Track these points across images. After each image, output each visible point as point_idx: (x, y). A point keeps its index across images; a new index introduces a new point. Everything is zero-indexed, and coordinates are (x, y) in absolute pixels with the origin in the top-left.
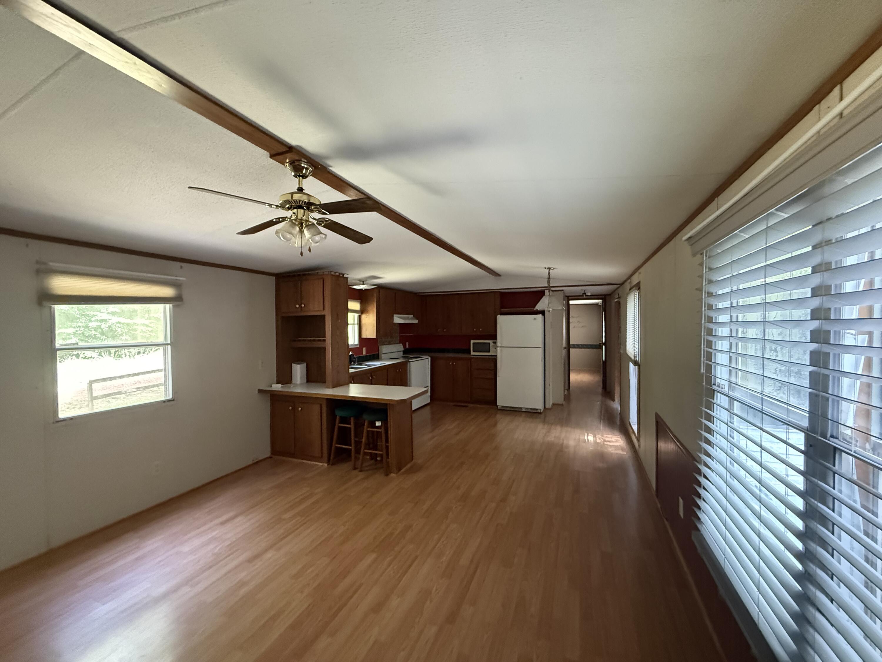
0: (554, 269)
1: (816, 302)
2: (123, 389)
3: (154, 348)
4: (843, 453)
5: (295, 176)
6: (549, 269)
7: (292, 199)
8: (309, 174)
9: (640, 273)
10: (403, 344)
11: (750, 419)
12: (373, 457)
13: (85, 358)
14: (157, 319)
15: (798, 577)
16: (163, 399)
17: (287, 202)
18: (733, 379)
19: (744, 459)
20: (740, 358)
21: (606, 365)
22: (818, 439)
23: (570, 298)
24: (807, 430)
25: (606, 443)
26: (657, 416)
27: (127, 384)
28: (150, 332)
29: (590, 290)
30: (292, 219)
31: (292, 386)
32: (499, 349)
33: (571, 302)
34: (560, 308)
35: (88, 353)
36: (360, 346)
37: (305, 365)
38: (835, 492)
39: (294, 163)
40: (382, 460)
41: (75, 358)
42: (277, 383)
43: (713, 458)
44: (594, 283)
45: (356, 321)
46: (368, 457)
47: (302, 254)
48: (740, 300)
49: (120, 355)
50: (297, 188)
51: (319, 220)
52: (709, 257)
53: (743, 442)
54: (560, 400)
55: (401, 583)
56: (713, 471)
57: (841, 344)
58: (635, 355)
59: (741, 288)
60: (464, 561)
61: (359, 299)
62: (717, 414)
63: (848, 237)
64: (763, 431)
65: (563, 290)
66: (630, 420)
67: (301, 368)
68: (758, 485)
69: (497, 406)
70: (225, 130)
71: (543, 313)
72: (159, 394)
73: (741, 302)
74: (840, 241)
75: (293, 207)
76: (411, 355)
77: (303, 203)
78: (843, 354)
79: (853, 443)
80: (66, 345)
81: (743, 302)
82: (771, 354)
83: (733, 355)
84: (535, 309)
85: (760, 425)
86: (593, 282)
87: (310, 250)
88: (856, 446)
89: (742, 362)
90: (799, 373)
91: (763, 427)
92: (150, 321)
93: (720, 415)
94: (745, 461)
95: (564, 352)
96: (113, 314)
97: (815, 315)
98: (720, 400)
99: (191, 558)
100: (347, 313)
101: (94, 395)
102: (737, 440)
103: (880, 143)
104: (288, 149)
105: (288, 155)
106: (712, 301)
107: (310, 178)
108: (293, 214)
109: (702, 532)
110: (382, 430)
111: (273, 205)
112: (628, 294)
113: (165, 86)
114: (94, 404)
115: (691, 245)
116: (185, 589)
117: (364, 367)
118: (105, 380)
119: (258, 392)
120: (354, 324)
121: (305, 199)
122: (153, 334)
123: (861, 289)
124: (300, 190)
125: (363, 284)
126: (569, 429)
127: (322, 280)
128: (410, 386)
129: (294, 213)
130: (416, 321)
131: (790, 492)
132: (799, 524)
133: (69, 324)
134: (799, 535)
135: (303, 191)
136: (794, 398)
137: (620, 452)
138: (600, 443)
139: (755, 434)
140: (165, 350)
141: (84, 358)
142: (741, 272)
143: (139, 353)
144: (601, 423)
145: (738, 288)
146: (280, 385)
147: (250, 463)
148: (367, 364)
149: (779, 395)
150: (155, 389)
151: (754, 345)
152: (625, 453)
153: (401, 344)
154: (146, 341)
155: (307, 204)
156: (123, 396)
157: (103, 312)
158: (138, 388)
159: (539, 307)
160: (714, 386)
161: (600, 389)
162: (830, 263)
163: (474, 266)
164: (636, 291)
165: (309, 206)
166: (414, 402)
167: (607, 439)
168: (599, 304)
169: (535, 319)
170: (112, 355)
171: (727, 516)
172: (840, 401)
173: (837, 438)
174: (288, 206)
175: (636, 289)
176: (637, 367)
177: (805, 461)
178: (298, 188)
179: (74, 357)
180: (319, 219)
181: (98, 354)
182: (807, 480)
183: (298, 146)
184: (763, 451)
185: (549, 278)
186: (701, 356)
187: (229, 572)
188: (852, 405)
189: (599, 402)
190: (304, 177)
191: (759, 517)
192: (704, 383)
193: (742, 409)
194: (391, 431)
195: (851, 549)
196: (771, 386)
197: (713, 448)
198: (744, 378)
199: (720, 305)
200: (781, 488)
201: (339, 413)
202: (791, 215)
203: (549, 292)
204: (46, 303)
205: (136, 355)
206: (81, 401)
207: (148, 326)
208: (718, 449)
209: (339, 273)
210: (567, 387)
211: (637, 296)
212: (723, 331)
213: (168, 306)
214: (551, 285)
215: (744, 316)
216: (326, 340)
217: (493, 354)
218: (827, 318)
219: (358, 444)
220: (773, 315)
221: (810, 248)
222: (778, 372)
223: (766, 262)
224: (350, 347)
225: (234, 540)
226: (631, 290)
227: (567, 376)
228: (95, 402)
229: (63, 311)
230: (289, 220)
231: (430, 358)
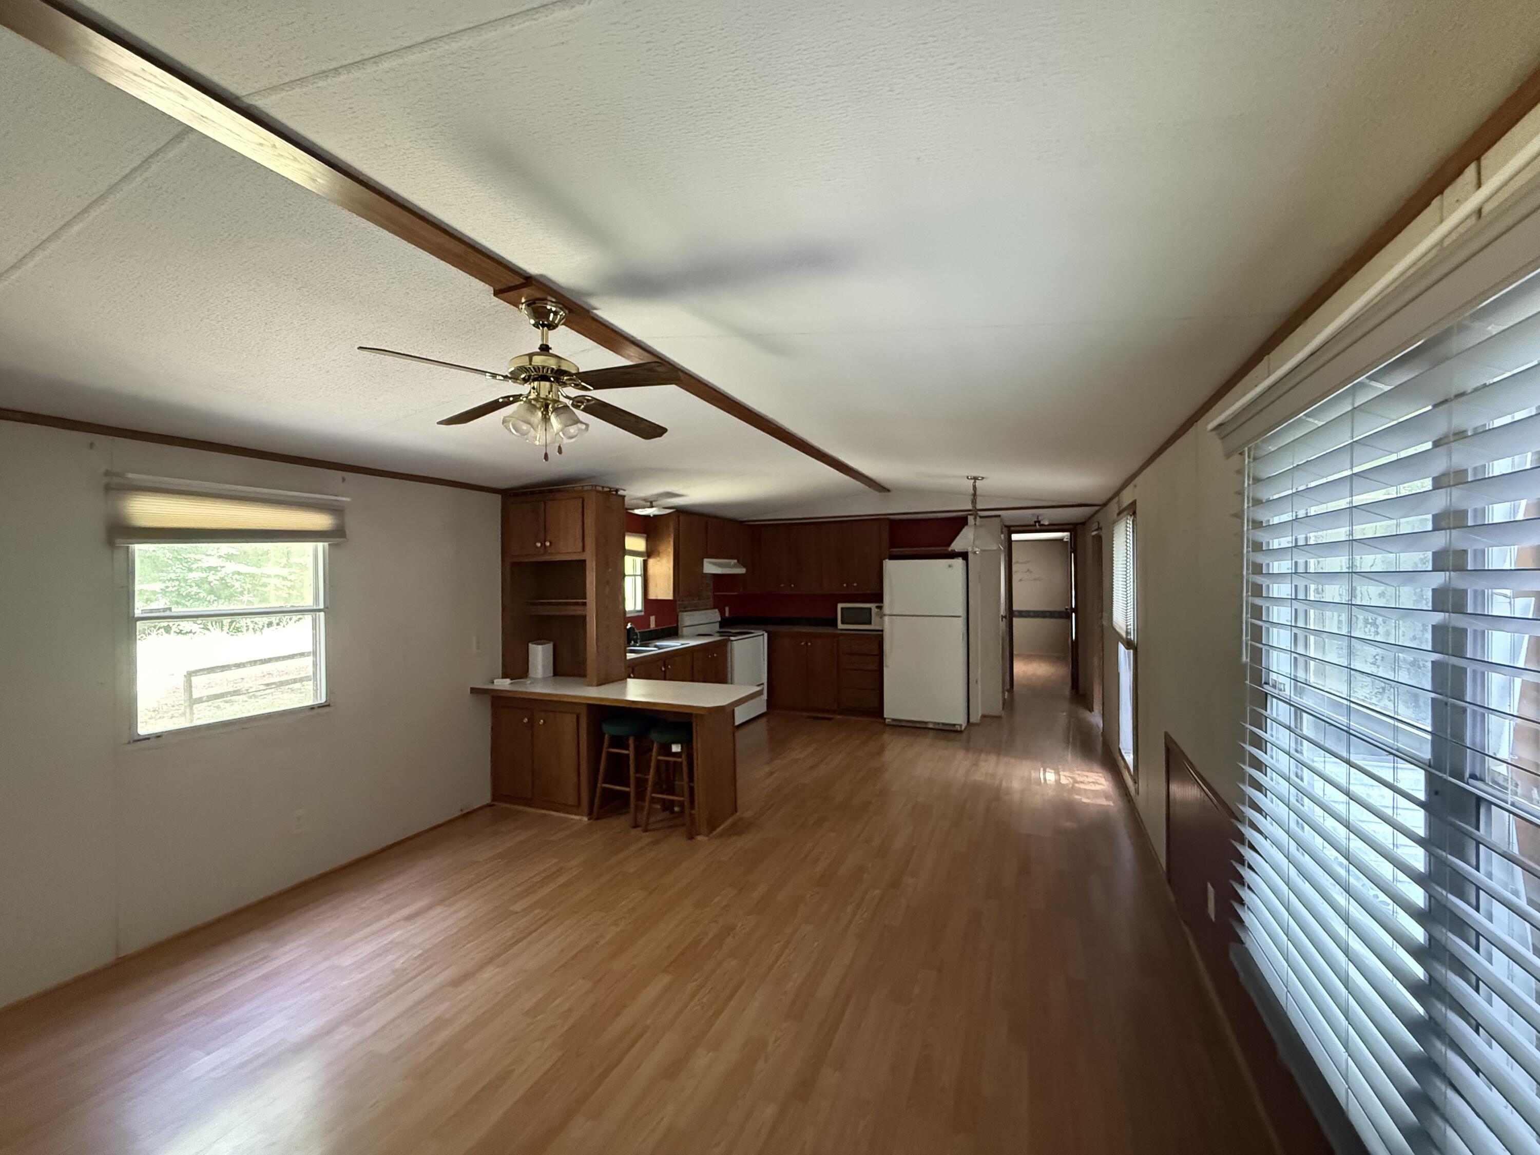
0: (983, 478)
1: (1440, 540)
2: (243, 686)
3: (295, 617)
4: (1493, 807)
5: (536, 325)
6: (975, 479)
7: (530, 364)
8: (560, 321)
9: (1135, 486)
10: (719, 610)
11: (1329, 744)
12: (668, 806)
13: (180, 632)
14: (303, 567)
15: (1415, 1026)
16: (310, 702)
17: (522, 369)
18: (1301, 675)
19: (1319, 816)
20: (1312, 638)
21: (1077, 648)
22: (1446, 781)
23: (1012, 529)
24: (1430, 766)
25: (1077, 785)
26: (1168, 738)
27: (250, 678)
28: (289, 588)
29: (1047, 517)
30: (530, 397)
31: (529, 682)
32: (886, 619)
33: (1015, 537)
34: (995, 547)
35: (186, 625)
36: (645, 612)
37: (549, 647)
38: (1481, 876)
39: (534, 303)
40: (682, 812)
41: (164, 633)
42: (503, 678)
43: (1266, 814)
44: (1054, 504)
45: (639, 571)
46: (658, 806)
47: (546, 457)
48: (1312, 535)
49: (238, 628)
50: (539, 346)
51: (576, 399)
52: (1255, 459)
53: (1318, 787)
54: (996, 708)
55: (713, 1028)
56: (1266, 838)
57: (1486, 613)
58: (1127, 629)
59: (1312, 514)
60: (825, 990)
61: (645, 533)
62: (1272, 736)
63: (1495, 426)
64: (1350, 766)
65: (999, 516)
66: (1120, 746)
67: (543, 650)
68: (1345, 862)
69: (885, 719)
70: (420, 252)
71: (964, 555)
72: (304, 695)
73: (1313, 539)
74: (1482, 433)
75: (532, 377)
76: (733, 629)
77: (549, 372)
78: (1490, 631)
79: (1509, 790)
80: (152, 611)
81: (1316, 537)
82: (1367, 630)
83: (1299, 633)
84: (950, 549)
85: (1344, 754)
86: (1053, 501)
87: (560, 450)
88: (1516, 794)
89: (1315, 644)
90: (1414, 663)
91: (1351, 759)
92: (291, 570)
93: (1277, 738)
94: (1322, 820)
95: (1003, 625)
96: (229, 557)
97: (1440, 561)
98: (1278, 710)
99: (357, 976)
100: (624, 557)
101: (196, 695)
102: (1309, 783)
103: (1537, 269)
104: (524, 281)
105: (526, 291)
106: (1261, 536)
107: (562, 329)
108: (532, 391)
109: (1247, 946)
110: (683, 760)
111: (499, 375)
112: (1115, 522)
113: (321, 181)
114: (195, 711)
115: (1222, 439)
116: (345, 1030)
117: (651, 650)
118: (212, 670)
119: (471, 692)
120: (635, 576)
121: (552, 363)
122: (294, 593)
123: (1520, 517)
124: (545, 349)
125: (652, 507)
126: (1013, 760)
127: (581, 500)
128: (731, 683)
129: (534, 388)
130: (742, 571)
131: (1401, 876)
132: (1418, 934)
133: (155, 575)
134: (1418, 953)
135: (548, 351)
136: (1408, 707)
137: (1103, 802)
138: (1067, 785)
139: (1337, 770)
140: (314, 621)
141: (178, 633)
142: (1313, 484)
143: (270, 624)
144: (1070, 750)
145: (1307, 513)
146: (508, 681)
147: (458, 814)
148: (658, 644)
149: (1382, 704)
150: (296, 686)
151: (1336, 614)
152: (1111, 803)
153: (717, 610)
154: (282, 605)
155: (555, 373)
156: (244, 697)
157: (210, 555)
158: (268, 685)
159: (958, 545)
160: (1265, 686)
161: (1067, 691)
162: (1465, 471)
163: (841, 474)
164: (1129, 517)
165: (559, 376)
166: (738, 710)
167: (1079, 779)
168: (1065, 540)
169: (950, 566)
170: (226, 628)
171: (1290, 917)
172: (1486, 715)
173: (1482, 780)
174: (523, 376)
175: (1128, 514)
176: (1132, 651)
177: (1426, 820)
178: (541, 345)
179: (162, 630)
180: (576, 397)
181: (202, 626)
182: (1430, 854)
183: (542, 276)
184: (1351, 801)
185: (975, 495)
186: (1242, 634)
187: (418, 1003)
188: (1507, 721)
189: (1065, 714)
190: (552, 326)
191: (1346, 920)
192: (1246, 680)
193: (1316, 727)
194: (698, 762)
195: (1508, 978)
196: (1366, 686)
197: (1266, 796)
198: (1321, 674)
199: (1275, 544)
200: (1386, 870)
201: (609, 730)
202: (1396, 387)
203: (975, 519)
204: (119, 541)
205: (266, 628)
206: (173, 706)
207: (285, 579)
208: (1274, 797)
209: (610, 488)
210: (1008, 687)
211: (1131, 526)
212: (1280, 590)
213: (321, 546)
214: (978, 507)
215: (1319, 562)
216: (588, 604)
217: (877, 628)
218: (1461, 568)
219: (641, 784)
220: (1370, 561)
221: (1428, 445)
222: (1379, 662)
223: (1352, 468)
224: (628, 615)
225: (428, 947)
226: (1121, 515)
227: (1008, 666)
228: (197, 708)
229: (148, 555)
230: (525, 399)
231: (766, 635)
